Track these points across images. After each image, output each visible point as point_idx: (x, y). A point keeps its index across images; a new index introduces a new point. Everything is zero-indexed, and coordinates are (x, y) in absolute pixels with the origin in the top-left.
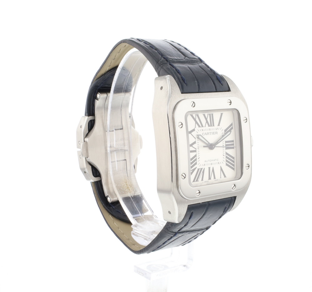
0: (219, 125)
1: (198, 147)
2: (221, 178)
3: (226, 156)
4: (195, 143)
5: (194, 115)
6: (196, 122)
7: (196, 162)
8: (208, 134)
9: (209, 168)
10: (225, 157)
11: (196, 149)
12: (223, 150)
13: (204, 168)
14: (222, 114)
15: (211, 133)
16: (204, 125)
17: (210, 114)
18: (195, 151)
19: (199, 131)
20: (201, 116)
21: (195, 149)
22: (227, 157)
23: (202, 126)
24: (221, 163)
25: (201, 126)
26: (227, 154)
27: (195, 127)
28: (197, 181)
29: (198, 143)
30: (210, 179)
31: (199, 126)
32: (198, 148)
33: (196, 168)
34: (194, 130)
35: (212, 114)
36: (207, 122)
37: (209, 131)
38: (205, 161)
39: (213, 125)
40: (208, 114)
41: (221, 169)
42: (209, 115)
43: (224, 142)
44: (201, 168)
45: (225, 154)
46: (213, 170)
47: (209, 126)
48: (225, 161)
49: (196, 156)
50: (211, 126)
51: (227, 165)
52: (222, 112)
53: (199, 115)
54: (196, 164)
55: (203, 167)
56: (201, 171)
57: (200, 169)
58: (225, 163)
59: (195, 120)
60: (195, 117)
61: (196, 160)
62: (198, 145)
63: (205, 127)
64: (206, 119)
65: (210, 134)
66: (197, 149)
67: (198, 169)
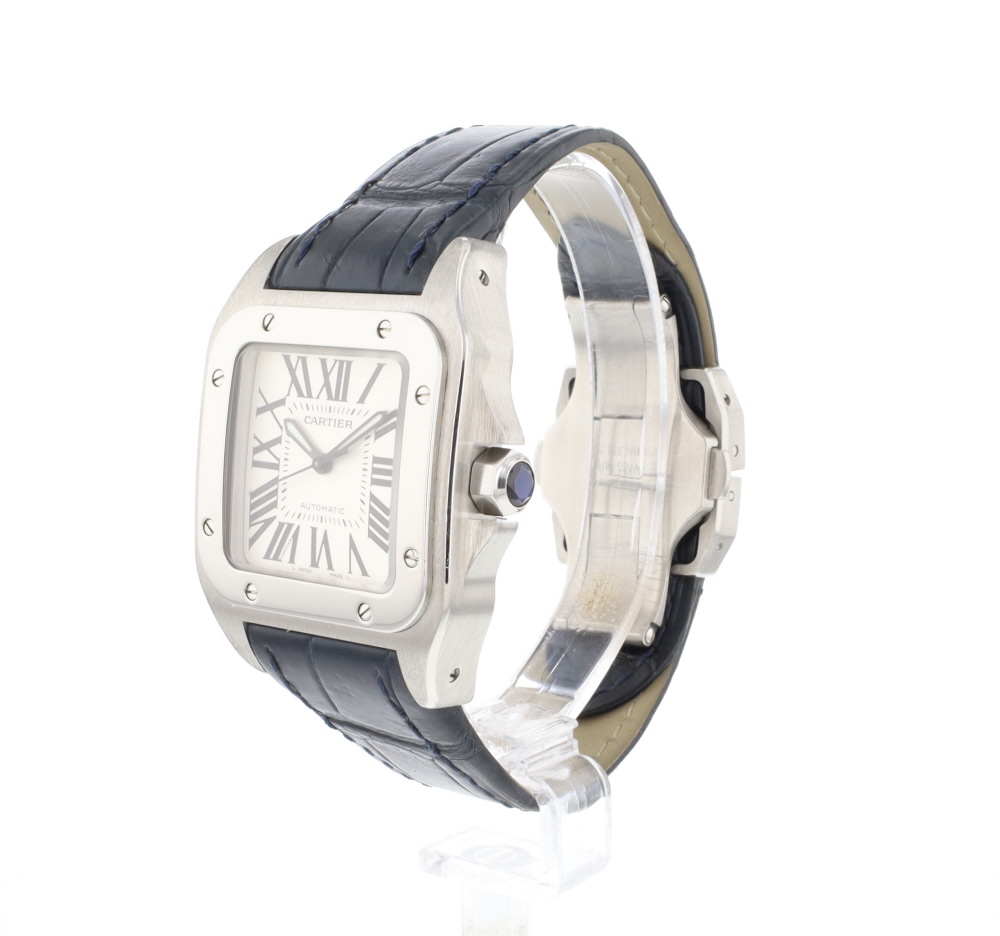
0: (362, 400)
1: (286, 457)
2: (350, 572)
3: (371, 507)
4: (278, 441)
5: (294, 358)
6: (295, 381)
7: (276, 502)
8: (321, 421)
9: (314, 530)
10: (366, 508)
11: (278, 460)
12: (364, 485)
13: (298, 527)
14: (380, 367)
15: (332, 423)
16: (315, 393)
17: (342, 362)
18: (275, 467)
19: (295, 408)
20: (314, 362)
21: (276, 461)
22: (372, 510)
23: (310, 395)
24: (354, 524)
25: (305, 394)
26: (373, 498)
27: (288, 395)
28: (276, 558)
29: (287, 445)
30: (315, 564)
31: (300, 394)
32: (286, 459)
33: (274, 518)
34: (282, 402)
35: (349, 364)
36: (327, 384)
37: (326, 415)
38: (302, 505)
39: (344, 399)
40: (336, 361)
41: (353, 546)
42: (338, 363)
43: (370, 460)
44: (290, 522)
45: (367, 499)
46: (325, 541)
47: (330, 397)
48: (367, 521)
49: (276, 481)
50: (337, 399)
51: (371, 535)
52: (381, 361)
53: (308, 360)
54: (274, 505)
55: (296, 522)
56: (288, 533)
57: (285, 526)
58: (365, 527)
59: (292, 372)
60: (294, 363)
61: (275, 493)
62: (286, 451)
63: (318, 398)
64: (326, 375)
65: (327, 422)
66: (282, 462)
67: (281, 525)
